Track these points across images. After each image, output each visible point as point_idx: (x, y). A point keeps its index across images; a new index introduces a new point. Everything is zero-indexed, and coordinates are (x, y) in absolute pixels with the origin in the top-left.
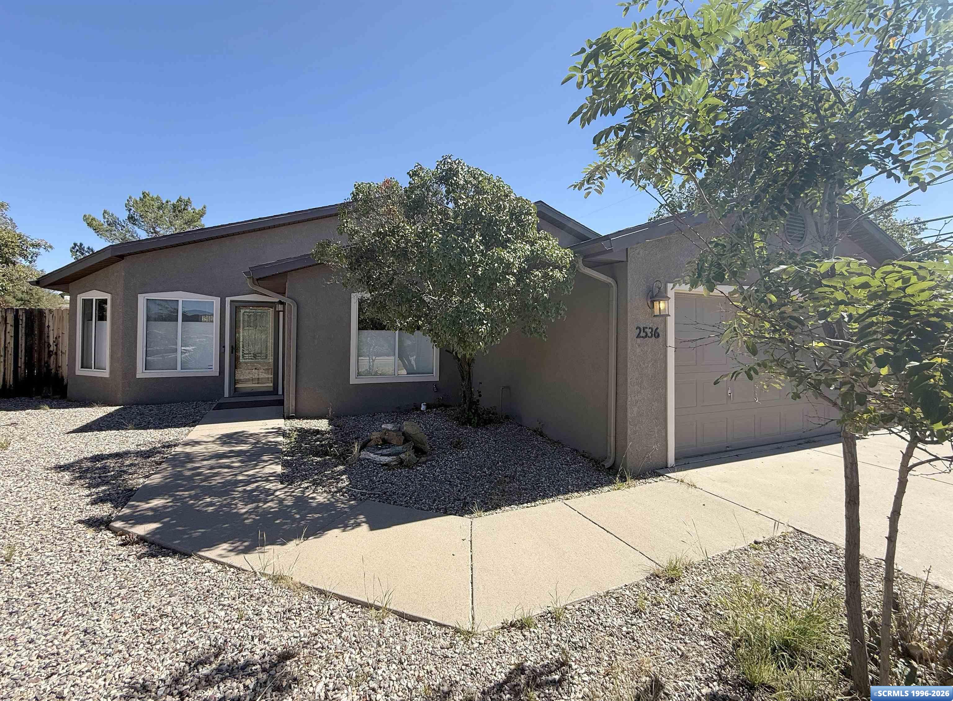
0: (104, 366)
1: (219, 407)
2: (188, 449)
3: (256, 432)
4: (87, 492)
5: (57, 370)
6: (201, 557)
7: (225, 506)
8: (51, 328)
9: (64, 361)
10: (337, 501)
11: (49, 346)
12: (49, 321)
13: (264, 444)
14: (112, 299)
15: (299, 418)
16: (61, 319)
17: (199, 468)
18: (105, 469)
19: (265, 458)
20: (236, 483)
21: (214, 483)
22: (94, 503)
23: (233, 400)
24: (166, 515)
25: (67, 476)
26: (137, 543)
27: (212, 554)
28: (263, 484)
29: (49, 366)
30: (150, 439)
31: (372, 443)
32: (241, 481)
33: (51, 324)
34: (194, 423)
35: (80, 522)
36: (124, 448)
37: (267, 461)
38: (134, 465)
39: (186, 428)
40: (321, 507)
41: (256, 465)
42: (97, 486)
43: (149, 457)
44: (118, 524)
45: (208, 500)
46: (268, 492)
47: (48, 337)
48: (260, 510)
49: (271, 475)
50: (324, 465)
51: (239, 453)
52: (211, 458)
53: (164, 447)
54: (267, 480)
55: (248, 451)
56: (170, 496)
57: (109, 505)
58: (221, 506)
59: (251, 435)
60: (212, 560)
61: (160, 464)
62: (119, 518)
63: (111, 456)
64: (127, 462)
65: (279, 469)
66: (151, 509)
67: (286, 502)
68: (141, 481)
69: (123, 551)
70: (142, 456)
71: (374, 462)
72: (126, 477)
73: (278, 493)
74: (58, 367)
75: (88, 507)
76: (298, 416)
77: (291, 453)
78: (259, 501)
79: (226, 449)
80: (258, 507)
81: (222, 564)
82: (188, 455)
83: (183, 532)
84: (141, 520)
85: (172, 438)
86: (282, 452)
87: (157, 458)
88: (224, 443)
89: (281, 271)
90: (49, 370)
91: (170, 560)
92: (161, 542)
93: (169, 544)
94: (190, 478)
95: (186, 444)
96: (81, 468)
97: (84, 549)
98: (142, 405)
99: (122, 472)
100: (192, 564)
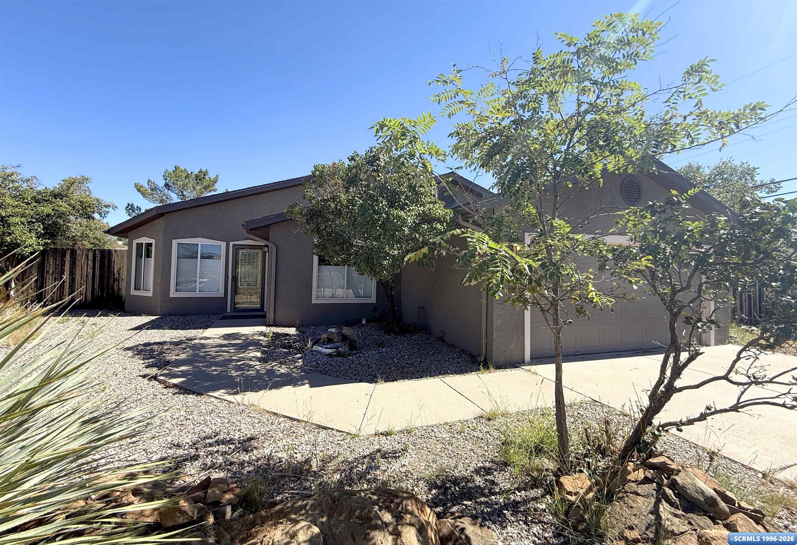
0: (148, 289)
1: (224, 318)
2: (203, 342)
3: (247, 333)
4: (143, 362)
5: (118, 292)
6: (208, 395)
7: (224, 372)
8: (116, 263)
9: (123, 285)
10: (293, 373)
11: (114, 275)
12: (115, 258)
13: (252, 340)
14: (156, 243)
15: (276, 326)
16: (122, 256)
17: (209, 352)
18: (152, 350)
19: (251, 348)
20: (231, 360)
21: (218, 360)
22: (147, 367)
23: (233, 314)
24: (190, 374)
25: (130, 353)
26: (173, 387)
27: (216, 394)
28: (248, 362)
29: (114, 288)
30: (179, 335)
31: (321, 341)
32: (234, 360)
33: (116, 260)
34: (206, 327)
35: (140, 376)
36: (163, 340)
37: (251, 350)
38: (170, 349)
39: (202, 330)
40: (282, 375)
41: (245, 352)
42: (148, 359)
43: (178, 345)
44: (162, 378)
45: (214, 368)
46: (250, 366)
47: (114, 268)
48: (245, 375)
49: (254, 357)
50: (289, 354)
51: (234, 345)
52: (217, 346)
53: (188, 340)
54: (251, 360)
55: (240, 344)
56: (191, 365)
57: (156, 368)
58: (222, 371)
59: (243, 335)
60: (215, 397)
61: (185, 349)
62: (161, 375)
63: (155, 343)
64: (165, 348)
65: (259, 354)
66: (180, 371)
67: (261, 372)
68: (174, 357)
69: (165, 391)
70: (174, 344)
71: (320, 353)
72: (165, 355)
73: (256, 367)
74: (119, 289)
75: (144, 369)
76: (275, 325)
77: (269, 347)
78: (245, 370)
79: (226, 342)
80: (243, 373)
81: (221, 399)
82: (202, 345)
83: (199, 383)
84: (175, 376)
85: (192, 335)
86: (261, 345)
87: (183, 346)
88: (225, 339)
89: (266, 224)
90: (114, 291)
91: (191, 396)
92: (186, 387)
93: (191, 389)
94: (204, 357)
95: (201, 339)
96: (137, 349)
97: (143, 389)
98: (173, 315)
99: (162, 353)
100: (204, 399)
